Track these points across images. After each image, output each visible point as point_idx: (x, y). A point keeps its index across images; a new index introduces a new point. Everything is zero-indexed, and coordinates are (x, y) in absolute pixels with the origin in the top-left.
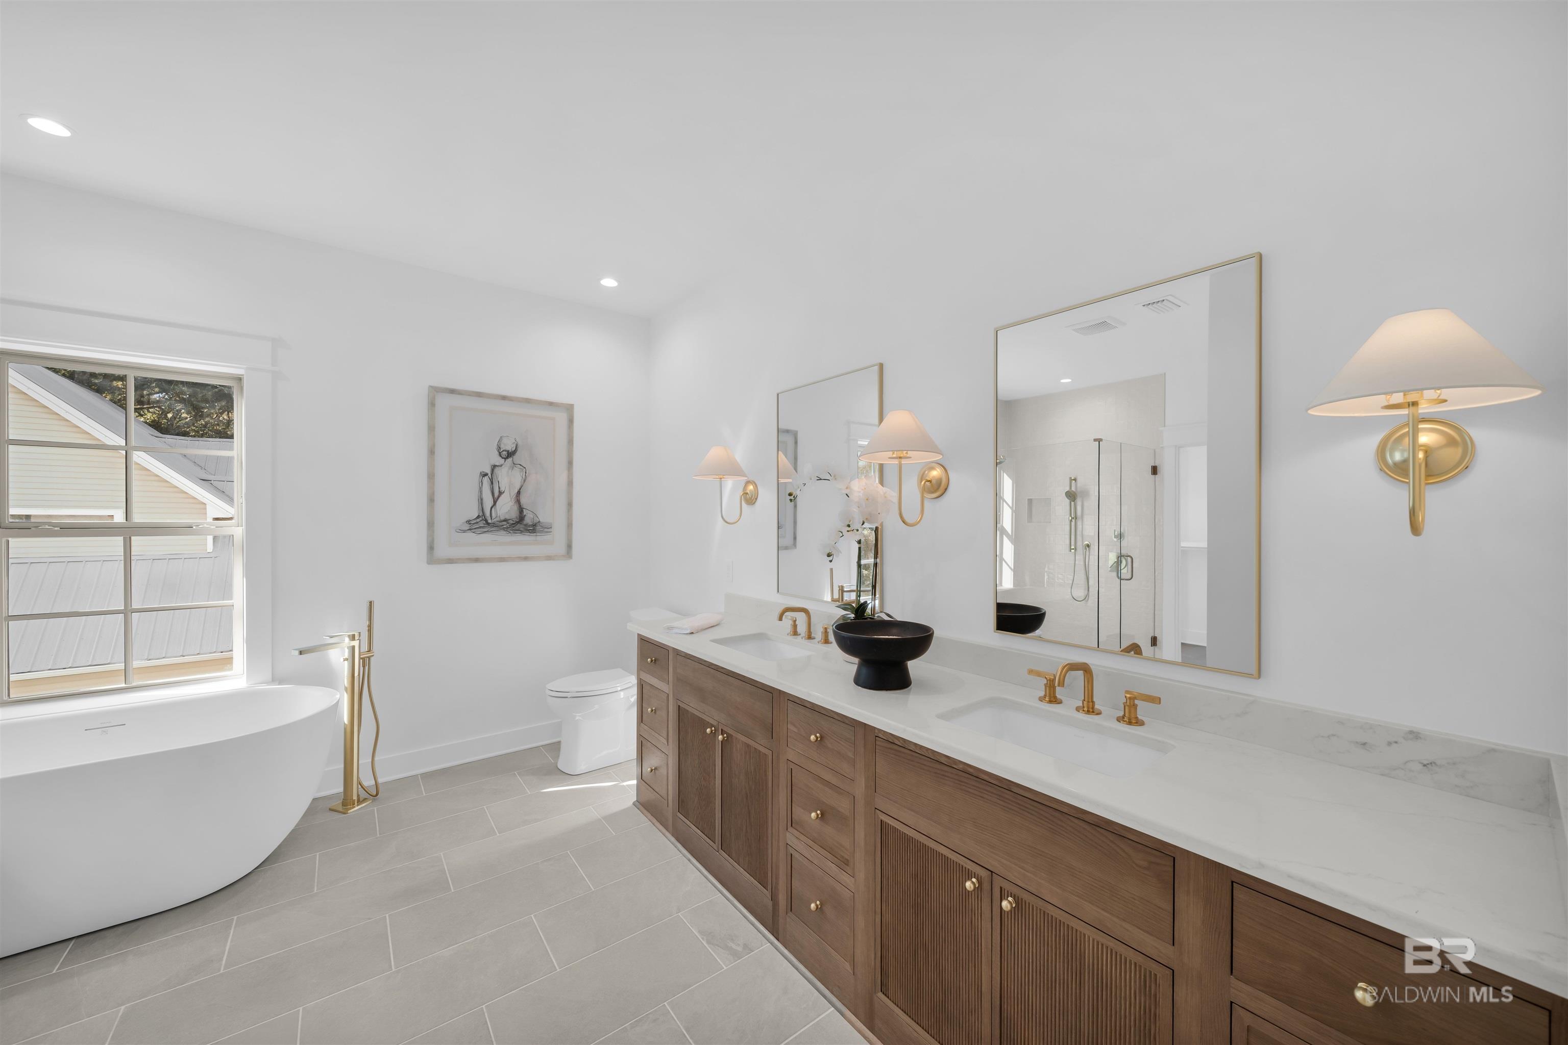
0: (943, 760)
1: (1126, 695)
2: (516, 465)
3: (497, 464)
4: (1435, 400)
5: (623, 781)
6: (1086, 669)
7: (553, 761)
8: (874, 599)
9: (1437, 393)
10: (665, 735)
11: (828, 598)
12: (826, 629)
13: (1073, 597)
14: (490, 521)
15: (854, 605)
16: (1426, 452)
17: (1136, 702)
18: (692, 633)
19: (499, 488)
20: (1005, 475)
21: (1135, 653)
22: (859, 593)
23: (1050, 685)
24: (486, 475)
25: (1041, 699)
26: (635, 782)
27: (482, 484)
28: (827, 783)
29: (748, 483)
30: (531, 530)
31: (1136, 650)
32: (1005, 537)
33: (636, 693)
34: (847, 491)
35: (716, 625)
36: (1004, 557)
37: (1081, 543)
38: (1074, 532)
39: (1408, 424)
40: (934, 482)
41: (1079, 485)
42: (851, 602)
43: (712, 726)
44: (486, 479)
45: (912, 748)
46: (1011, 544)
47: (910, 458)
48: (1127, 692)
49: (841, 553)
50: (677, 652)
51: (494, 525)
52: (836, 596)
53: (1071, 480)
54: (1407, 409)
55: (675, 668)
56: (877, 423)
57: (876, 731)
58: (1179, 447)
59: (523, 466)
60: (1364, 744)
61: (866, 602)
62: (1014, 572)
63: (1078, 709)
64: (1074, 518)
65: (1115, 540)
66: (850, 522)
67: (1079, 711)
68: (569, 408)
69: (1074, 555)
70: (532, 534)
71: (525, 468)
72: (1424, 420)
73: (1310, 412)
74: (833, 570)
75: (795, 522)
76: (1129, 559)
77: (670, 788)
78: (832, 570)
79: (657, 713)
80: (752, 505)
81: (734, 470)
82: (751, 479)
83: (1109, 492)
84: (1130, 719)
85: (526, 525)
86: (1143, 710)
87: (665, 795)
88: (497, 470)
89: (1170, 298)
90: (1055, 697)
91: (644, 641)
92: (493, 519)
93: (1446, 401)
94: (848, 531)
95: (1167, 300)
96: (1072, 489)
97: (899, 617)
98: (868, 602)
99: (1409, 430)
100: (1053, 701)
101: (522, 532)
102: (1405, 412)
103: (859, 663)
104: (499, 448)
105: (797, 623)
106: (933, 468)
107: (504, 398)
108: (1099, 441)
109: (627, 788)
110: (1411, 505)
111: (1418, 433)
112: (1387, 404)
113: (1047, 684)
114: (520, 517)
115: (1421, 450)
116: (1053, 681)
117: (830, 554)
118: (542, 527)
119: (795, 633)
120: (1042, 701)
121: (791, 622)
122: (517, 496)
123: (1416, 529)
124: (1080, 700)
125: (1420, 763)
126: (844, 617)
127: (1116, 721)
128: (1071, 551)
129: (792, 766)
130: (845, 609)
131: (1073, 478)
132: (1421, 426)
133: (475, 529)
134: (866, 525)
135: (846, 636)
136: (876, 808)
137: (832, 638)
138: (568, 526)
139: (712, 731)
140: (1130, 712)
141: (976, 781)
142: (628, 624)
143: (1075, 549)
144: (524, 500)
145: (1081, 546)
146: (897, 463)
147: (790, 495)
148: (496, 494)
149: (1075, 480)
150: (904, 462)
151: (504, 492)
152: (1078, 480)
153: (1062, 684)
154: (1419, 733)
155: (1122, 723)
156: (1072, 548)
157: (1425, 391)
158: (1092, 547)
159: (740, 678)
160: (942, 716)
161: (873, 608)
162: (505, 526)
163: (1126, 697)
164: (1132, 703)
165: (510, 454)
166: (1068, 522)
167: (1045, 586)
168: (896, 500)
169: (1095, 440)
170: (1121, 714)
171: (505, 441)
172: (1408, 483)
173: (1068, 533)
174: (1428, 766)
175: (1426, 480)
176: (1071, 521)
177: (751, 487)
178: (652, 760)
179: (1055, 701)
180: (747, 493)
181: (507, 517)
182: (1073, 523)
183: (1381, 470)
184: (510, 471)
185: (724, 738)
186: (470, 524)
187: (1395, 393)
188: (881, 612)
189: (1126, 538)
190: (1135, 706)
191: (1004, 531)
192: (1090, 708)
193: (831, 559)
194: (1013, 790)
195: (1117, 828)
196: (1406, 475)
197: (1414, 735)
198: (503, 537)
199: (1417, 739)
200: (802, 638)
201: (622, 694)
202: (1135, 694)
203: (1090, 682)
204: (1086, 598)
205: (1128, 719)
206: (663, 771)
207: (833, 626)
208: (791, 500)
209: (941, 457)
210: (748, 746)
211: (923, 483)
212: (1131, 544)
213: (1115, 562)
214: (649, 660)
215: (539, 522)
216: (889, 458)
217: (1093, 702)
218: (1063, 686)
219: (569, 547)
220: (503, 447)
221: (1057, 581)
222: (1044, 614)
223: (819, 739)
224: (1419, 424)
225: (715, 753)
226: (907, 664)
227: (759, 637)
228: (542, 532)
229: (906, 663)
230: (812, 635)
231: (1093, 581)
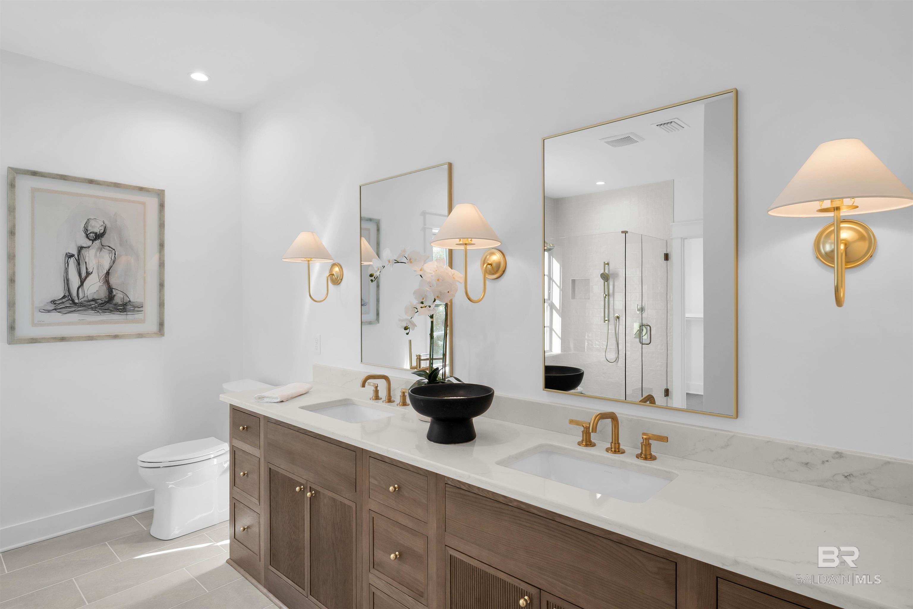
0: (501, 500)
1: (643, 436)
2: (105, 247)
3: (85, 246)
4: (852, 206)
5: (217, 542)
6: (613, 417)
7: (146, 529)
8: (444, 366)
9: (852, 201)
10: (257, 496)
11: (407, 366)
12: (404, 393)
13: (607, 360)
14: (77, 301)
15: (428, 372)
16: (846, 245)
17: (651, 441)
18: (282, 401)
19: (87, 269)
20: (554, 259)
21: (650, 403)
22: (431, 360)
23: (586, 432)
24: (72, 256)
25: (579, 444)
26: (228, 542)
27: (68, 265)
28: (404, 527)
29: (334, 265)
30: (121, 309)
31: (651, 400)
32: (554, 311)
33: (229, 459)
34: (421, 273)
35: (304, 394)
36: (553, 327)
37: (613, 315)
38: (607, 306)
39: (834, 224)
40: (494, 265)
41: (611, 268)
42: (426, 369)
43: (300, 484)
44: (72, 261)
45: (476, 491)
46: (559, 317)
47: (474, 244)
48: (644, 434)
49: (416, 326)
50: (268, 420)
51: (81, 305)
52: (414, 364)
53: (605, 264)
54: (833, 213)
55: (266, 436)
56: (447, 215)
57: (446, 479)
58: (684, 239)
59: (112, 248)
60: (807, 464)
61: (437, 369)
62: (561, 340)
63: (607, 450)
64: (607, 295)
65: (638, 312)
66: (423, 299)
67: (608, 452)
68: (160, 194)
69: (607, 326)
70: (122, 313)
71: (114, 250)
72: (845, 221)
73: (770, 213)
74: (412, 341)
75: (378, 300)
76: (648, 327)
77: (262, 544)
78: (410, 341)
79: (249, 476)
80: (338, 285)
81: (322, 254)
82: (336, 261)
83: (633, 274)
84: (646, 455)
85: (116, 304)
86: (656, 447)
87: (258, 553)
88: (83, 251)
89: (676, 120)
90: (590, 441)
91: (236, 411)
92: (80, 299)
93: (857, 207)
94: (422, 307)
95: (674, 122)
96: (606, 272)
97: (466, 381)
98: (439, 369)
99: (834, 229)
100: (588, 445)
101: (111, 311)
102: (831, 214)
103: (431, 421)
104: (86, 230)
105: (378, 388)
106: (493, 254)
107: (91, 182)
108: (625, 232)
109: (220, 546)
110: (836, 284)
111: (840, 230)
112: (820, 208)
113: (584, 431)
114: (109, 297)
115: (843, 243)
116: (588, 428)
117: (407, 328)
118: (135, 307)
119: (377, 397)
120: (580, 445)
121: (373, 388)
122: (106, 277)
123: (839, 302)
124: (609, 443)
125: (843, 475)
126: (419, 382)
127: (636, 457)
128: (605, 322)
129: (373, 514)
130: (419, 375)
131: (606, 263)
132: (842, 225)
133: (60, 308)
134: (437, 302)
135: (419, 398)
136: (446, 545)
137: (408, 401)
138: (160, 306)
139: (301, 489)
140: (646, 450)
141: (528, 515)
142: (220, 395)
143: (609, 320)
144: (113, 281)
145: (613, 318)
146: (463, 248)
147: (371, 276)
148: (84, 274)
149: (608, 264)
150: (469, 247)
151: (92, 273)
152: (610, 264)
153: (595, 430)
154: (842, 453)
155: (640, 459)
156: (607, 320)
157: (844, 199)
158: (621, 318)
159: (326, 440)
160: (499, 463)
161: (444, 374)
162: (92, 306)
163: (643, 438)
164: (647, 443)
165: (98, 236)
166: (603, 299)
167: (586, 351)
168: (462, 281)
169: (623, 232)
170: (639, 451)
171: (92, 223)
172: (834, 267)
173: (603, 307)
174: (848, 477)
175: (846, 265)
176: (605, 297)
177: (337, 269)
178: (245, 521)
179: (590, 445)
180: (333, 275)
181: (96, 297)
182: (607, 300)
183: (817, 258)
184: (98, 254)
185: (312, 494)
186: (55, 304)
187: (825, 200)
188: (451, 376)
189: (646, 311)
190: (649, 445)
191: (552, 306)
192: (616, 449)
193: (408, 332)
194: (557, 520)
195: (635, 544)
196: (833, 262)
197: (839, 455)
198: (92, 317)
199: (841, 457)
200: (383, 402)
201: (215, 461)
202: (651, 435)
203: (617, 426)
204: (617, 360)
205: (645, 456)
206: (256, 529)
207: (409, 390)
208: (372, 281)
209: (500, 244)
210: (334, 500)
211: (485, 266)
212: (650, 315)
213: (638, 330)
214: (241, 428)
215: (130, 301)
216: (456, 244)
217: (619, 444)
218: (596, 432)
219: (161, 324)
220: (90, 229)
221: (594, 346)
222: (583, 374)
223: (397, 489)
224: (841, 223)
225: (304, 509)
226: (472, 420)
227: (345, 403)
228: (133, 311)
229: (472, 418)
230: (392, 399)
231: (622, 347)
